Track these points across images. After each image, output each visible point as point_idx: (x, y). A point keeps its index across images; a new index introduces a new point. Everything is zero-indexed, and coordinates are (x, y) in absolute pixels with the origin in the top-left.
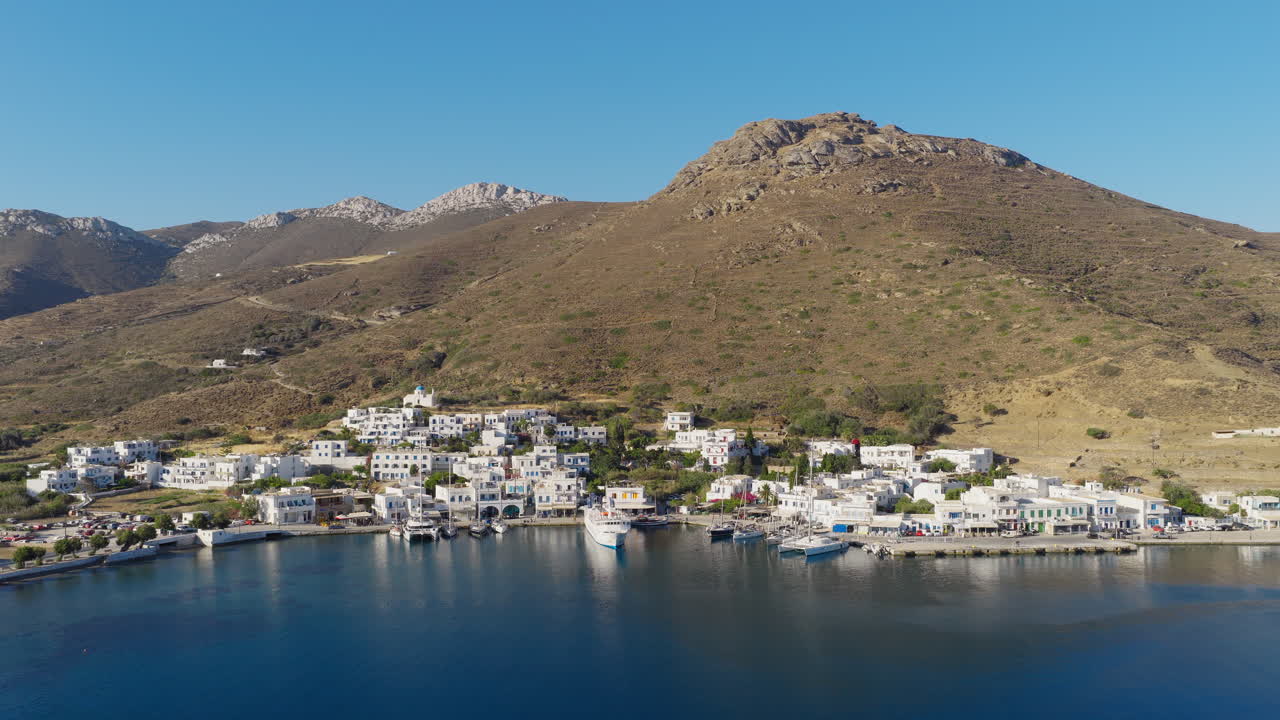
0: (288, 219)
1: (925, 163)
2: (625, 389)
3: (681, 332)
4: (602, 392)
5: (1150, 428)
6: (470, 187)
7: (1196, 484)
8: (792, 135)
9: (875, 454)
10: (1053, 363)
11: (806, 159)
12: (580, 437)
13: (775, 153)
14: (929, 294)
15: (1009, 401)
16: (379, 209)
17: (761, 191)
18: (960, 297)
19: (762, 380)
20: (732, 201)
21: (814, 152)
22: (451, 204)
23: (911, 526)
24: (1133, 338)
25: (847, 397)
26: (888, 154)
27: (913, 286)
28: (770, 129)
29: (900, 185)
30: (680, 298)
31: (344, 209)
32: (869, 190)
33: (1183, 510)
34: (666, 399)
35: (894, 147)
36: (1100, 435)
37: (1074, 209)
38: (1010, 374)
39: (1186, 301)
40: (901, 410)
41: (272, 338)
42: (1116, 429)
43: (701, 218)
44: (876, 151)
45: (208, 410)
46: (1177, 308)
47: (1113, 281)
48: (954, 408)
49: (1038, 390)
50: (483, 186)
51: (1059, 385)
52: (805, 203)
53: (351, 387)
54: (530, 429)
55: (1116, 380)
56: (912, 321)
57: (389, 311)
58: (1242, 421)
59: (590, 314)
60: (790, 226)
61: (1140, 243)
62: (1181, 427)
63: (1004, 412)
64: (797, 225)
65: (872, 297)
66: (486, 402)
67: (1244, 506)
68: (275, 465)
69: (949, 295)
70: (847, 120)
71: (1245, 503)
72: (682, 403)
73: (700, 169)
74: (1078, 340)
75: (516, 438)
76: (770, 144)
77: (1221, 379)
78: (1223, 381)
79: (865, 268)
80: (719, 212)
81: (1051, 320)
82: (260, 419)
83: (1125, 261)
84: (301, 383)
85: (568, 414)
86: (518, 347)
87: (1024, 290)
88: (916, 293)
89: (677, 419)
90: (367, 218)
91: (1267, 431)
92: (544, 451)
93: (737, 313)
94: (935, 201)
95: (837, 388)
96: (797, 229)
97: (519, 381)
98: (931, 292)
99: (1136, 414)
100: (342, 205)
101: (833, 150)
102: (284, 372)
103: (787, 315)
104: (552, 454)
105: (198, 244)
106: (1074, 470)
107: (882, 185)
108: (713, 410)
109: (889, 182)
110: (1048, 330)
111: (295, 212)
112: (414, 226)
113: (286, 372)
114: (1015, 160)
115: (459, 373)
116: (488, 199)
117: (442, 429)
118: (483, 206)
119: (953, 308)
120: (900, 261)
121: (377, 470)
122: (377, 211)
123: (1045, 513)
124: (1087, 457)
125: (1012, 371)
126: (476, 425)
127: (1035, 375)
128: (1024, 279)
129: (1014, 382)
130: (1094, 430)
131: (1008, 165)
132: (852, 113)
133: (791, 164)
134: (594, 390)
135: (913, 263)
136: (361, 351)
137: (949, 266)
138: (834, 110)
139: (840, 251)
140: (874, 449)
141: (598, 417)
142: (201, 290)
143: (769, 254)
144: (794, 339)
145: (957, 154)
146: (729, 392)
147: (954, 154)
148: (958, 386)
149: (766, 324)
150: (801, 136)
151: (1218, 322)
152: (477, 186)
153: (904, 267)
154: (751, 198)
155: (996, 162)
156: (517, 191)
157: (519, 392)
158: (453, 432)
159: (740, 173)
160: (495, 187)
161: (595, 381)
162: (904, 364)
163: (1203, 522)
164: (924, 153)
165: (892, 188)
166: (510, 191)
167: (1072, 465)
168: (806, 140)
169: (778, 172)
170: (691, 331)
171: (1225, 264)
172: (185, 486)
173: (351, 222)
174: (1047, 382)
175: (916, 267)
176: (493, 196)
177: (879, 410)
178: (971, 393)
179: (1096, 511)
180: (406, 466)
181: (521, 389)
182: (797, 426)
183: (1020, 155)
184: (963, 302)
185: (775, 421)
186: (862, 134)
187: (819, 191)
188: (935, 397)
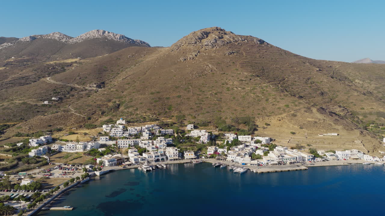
0: (33, 38)
1: (240, 45)
2: (173, 116)
3: (184, 99)
4: (167, 118)
5: (305, 132)
6: (94, 31)
7: (316, 148)
8: (205, 36)
9: (242, 138)
10: (280, 112)
11: (210, 44)
12: (167, 132)
13: (201, 41)
14: (247, 89)
15: (271, 122)
16: (64, 36)
17: (198, 53)
18: (255, 90)
19: (208, 114)
20: (191, 56)
21: (212, 42)
22: (88, 36)
23: (259, 163)
24: (299, 106)
25: (231, 120)
26: (230, 42)
27: (243, 86)
28: (199, 34)
29: (235, 52)
30: (182, 88)
31: (52, 36)
32: (227, 54)
33: (314, 156)
34: (185, 120)
35: (232, 40)
36: (294, 133)
37: (278, 59)
38: (270, 114)
39: (307, 89)
40: (245, 123)
41: (59, 94)
42: (297, 132)
43: (182, 61)
44: (228, 41)
45: (55, 122)
46: (305, 91)
47: (289, 83)
48: (258, 123)
49: (278, 119)
50: (98, 31)
51: (283, 118)
52: (211, 58)
53: (95, 114)
54: (154, 131)
55: (296, 118)
56: (244, 97)
57: (93, 85)
58: (324, 131)
59: (158, 92)
60: (208, 66)
61: (295, 70)
62: (311, 132)
63: (269, 125)
64: (210, 65)
65: (233, 89)
66: (139, 122)
67: (327, 155)
68: (93, 145)
69: (252, 90)
70: (218, 30)
71: (327, 154)
72: (189, 121)
73: (180, 45)
74: (286, 106)
75: (151, 134)
76: (199, 38)
77: (319, 119)
78: (320, 119)
79: (230, 80)
80: (187, 59)
81: (278, 99)
82: (72, 125)
83: (292, 76)
84: (80, 113)
85: (161, 125)
86: (141, 103)
87: (270, 88)
88: (244, 88)
89: (190, 127)
90: (60, 40)
91: (330, 134)
92: (161, 139)
93: (198, 93)
94: (244, 57)
95: (228, 117)
96: (210, 67)
97: (145, 114)
98: (248, 89)
99: (301, 128)
100: (51, 35)
101: (217, 41)
102: (74, 109)
103: (211, 94)
104: (163, 139)
105: (3, 46)
106: (289, 143)
107: (230, 53)
108: (198, 123)
109: (232, 51)
110: (278, 102)
111: (35, 36)
112: (76, 43)
113: (75, 110)
114: (262, 42)
115: (126, 111)
116: (100, 35)
117: (132, 132)
118: (98, 37)
119: (254, 94)
120: (238, 78)
121: (119, 145)
122: (64, 37)
123: (287, 159)
124: (292, 140)
125: (271, 114)
126: (140, 130)
127: (276, 115)
128: (270, 86)
129: (271, 117)
130: (292, 132)
131: (260, 44)
132: (219, 27)
133: (206, 45)
134: (165, 117)
135: (242, 79)
136: (95, 103)
137: (251, 80)
138: (214, 26)
139: (222, 74)
140: (241, 136)
141: (169, 126)
142: (22, 71)
143: (204, 74)
144: (214, 101)
145: (248, 41)
146: (201, 118)
147: (247, 41)
148: (258, 117)
149: (206, 97)
150: (207, 36)
151: (314, 95)
152: (96, 30)
153: (240, 80)
154: (196, 56)
155: (257, 43)
156: (109, 33)
157: (145, 118)
158: (135, 133)
159: (192, 47)
160: (102, 31)
161: (165, 114)
162: (244, 110)
163: (319, 159)
164: (239, 41)
165: (233, 54)
166: (107, 32)
167: (288, 142)
168: (209, 38)
169: (202, 47)
170: (187, 99)
171: (315, 76)
172: (69, 151)
173: (55, 40)
174: (279, 117)
175: (243, 80)
176: (101, 34)
177: (239, 124)
178: (261, 119)
179: (298, 158)
180: (127, 144)
181: (146, 117)
182: (220, 128)
183: (263, 40)
184: (256, 92)
185: (214, 126)
186: (222, 35)
187: (214, 54)
188: (253, 120)
